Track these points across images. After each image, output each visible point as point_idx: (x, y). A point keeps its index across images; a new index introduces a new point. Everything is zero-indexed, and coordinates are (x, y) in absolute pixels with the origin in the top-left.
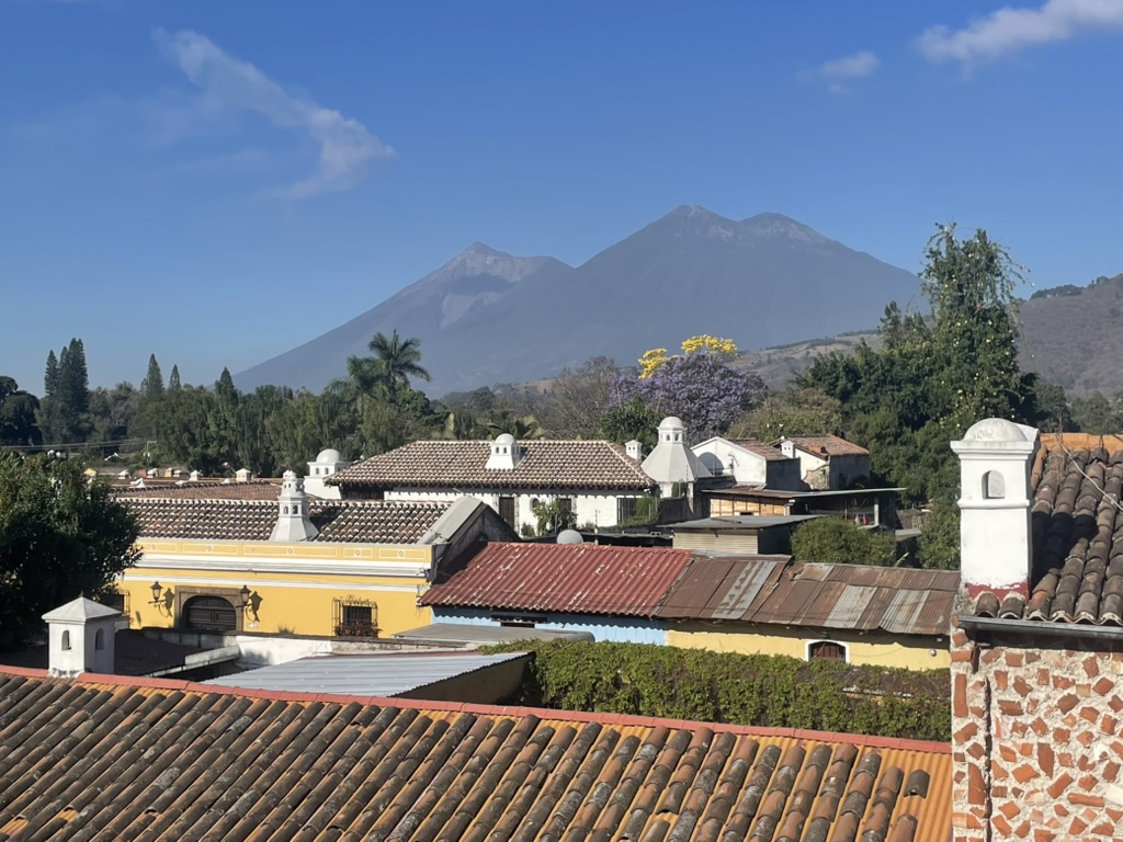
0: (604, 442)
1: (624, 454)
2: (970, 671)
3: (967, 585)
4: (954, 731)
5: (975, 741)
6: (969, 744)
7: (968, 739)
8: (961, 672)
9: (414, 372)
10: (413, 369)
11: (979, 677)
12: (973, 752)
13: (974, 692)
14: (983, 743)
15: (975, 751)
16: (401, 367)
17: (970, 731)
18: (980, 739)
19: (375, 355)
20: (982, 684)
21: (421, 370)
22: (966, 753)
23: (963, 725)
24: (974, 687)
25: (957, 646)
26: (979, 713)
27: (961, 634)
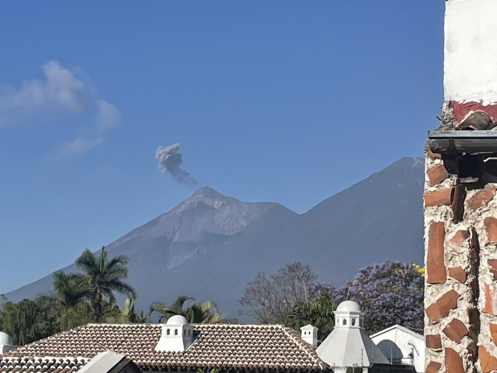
0: (280, 327)
1: (299, 338)
2: (450, 219)
3: (451, 104)
4: (427, 304)
5: (455, 316)
6: (446, 322)
7: (446, 315)
8: (437, 219)
9: (120, 290)
10: (120, 287)
11: (462, 226)
12: (452, 332)
13: (455, 246)
14: (465, 319)
15: (455, 331)
16: (108, 284)
17: (449, 303)
18: (461, 313)
19: (83, 272)
20: (466, 234)
21: (129, 289)
22: (443, 335)
23: (440, 295)
24: (454, 240)
25: (432, 184)
26: (461, 276)
27: (439, 167)
